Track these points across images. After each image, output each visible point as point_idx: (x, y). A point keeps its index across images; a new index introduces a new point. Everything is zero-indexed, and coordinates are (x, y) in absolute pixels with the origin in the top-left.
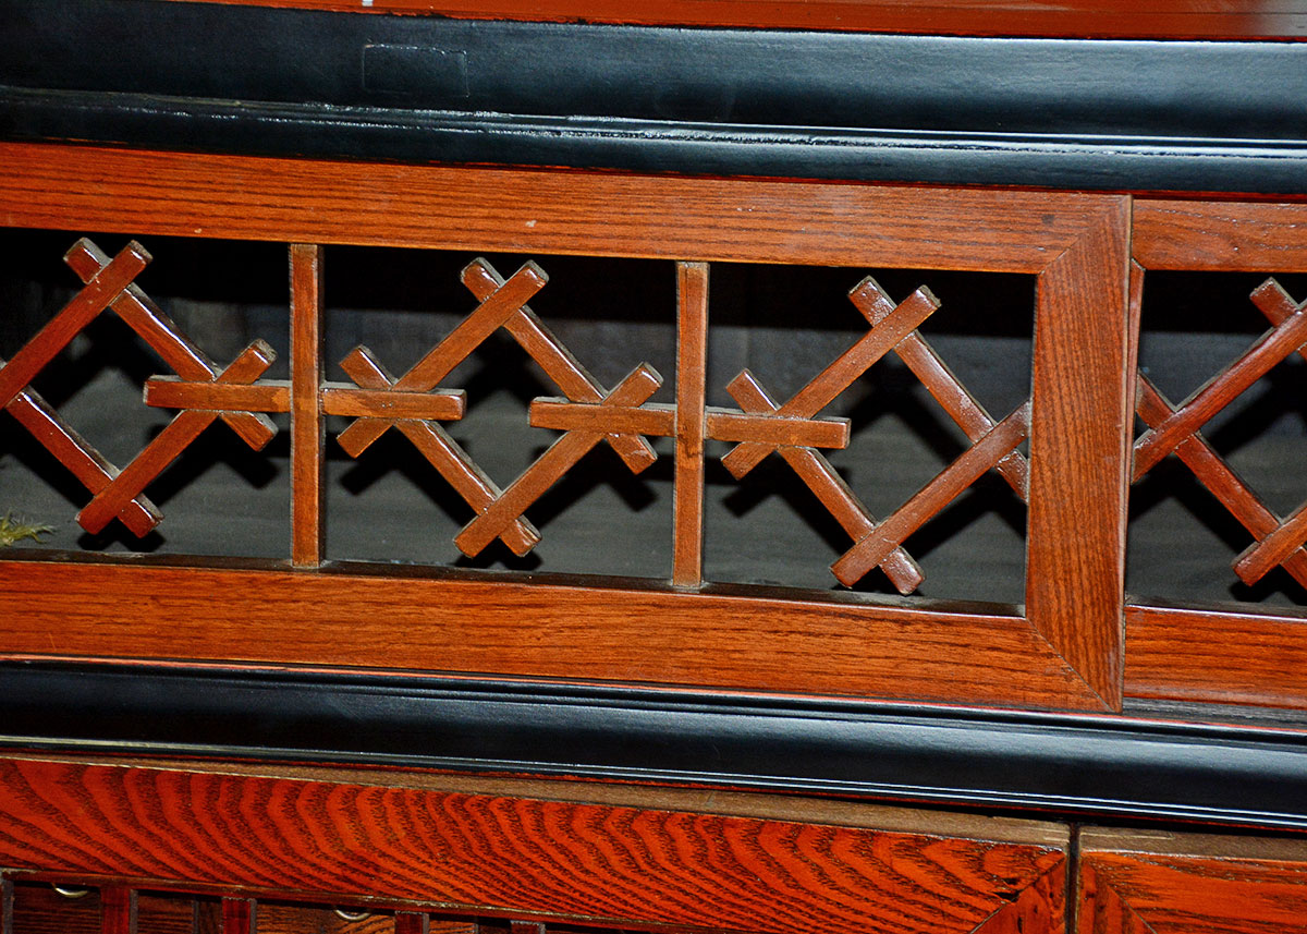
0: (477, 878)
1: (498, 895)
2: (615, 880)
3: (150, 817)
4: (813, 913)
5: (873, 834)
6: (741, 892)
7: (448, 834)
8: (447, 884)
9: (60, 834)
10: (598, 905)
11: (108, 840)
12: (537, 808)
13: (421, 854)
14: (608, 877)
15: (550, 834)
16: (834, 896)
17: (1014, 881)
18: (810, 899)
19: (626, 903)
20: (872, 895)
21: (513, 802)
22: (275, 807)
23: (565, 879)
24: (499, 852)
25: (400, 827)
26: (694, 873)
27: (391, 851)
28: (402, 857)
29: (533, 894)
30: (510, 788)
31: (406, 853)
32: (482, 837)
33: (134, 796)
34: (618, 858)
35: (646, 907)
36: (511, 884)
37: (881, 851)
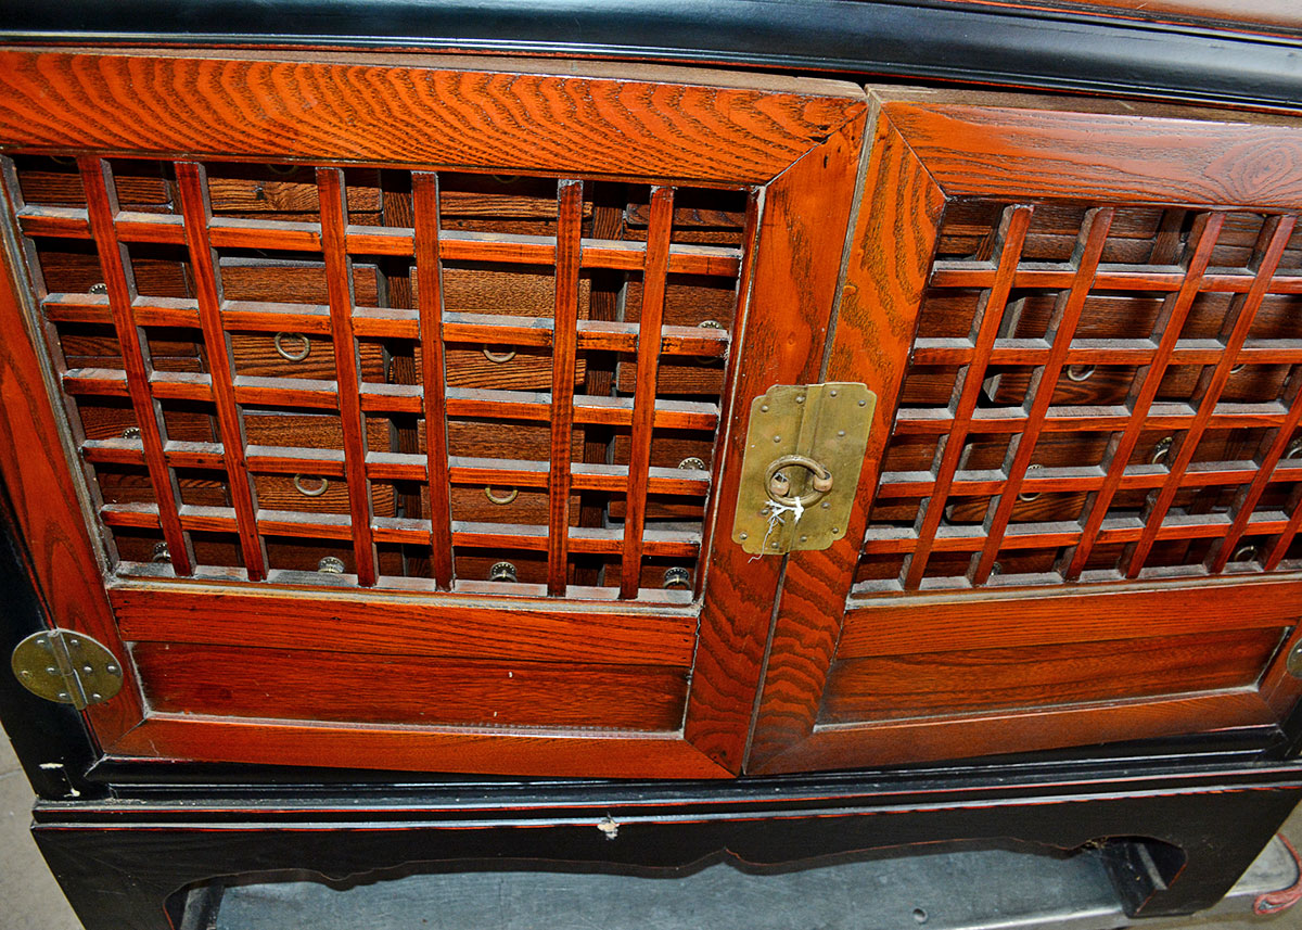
0: (380, 137)
1: (400, 151)
2: (497, 135)
3: (101, 97)
4: (661, 157)
5: (716, 91)
6: (604, 141)
7: (354, 102)
8: (356, 143)
9: (29, 114)
10: (484, 156)
11: (69, 117)
12: (428, 76)
13: (332, 119)
14: (491, 132)
15: (442, 98)
16: (680, 143)
17: (825, 128)
18: (660, 146)
19: (507, 154)
20: (710, 141)
21: (407, 71)
22: (203, 83)
23: (456, 135)
24: (398, 115)
25: (312, 97)
26: (564, 127)
27: (307, 118)
28: (317, 123)
29: (429, 149)
30: (405, 61)
31: (320, 118)
32: (383, 103)
33: (83, 79)
34: (500, 116)
35: (524, 156)
36: (410, 142)
37: (721, 105)
